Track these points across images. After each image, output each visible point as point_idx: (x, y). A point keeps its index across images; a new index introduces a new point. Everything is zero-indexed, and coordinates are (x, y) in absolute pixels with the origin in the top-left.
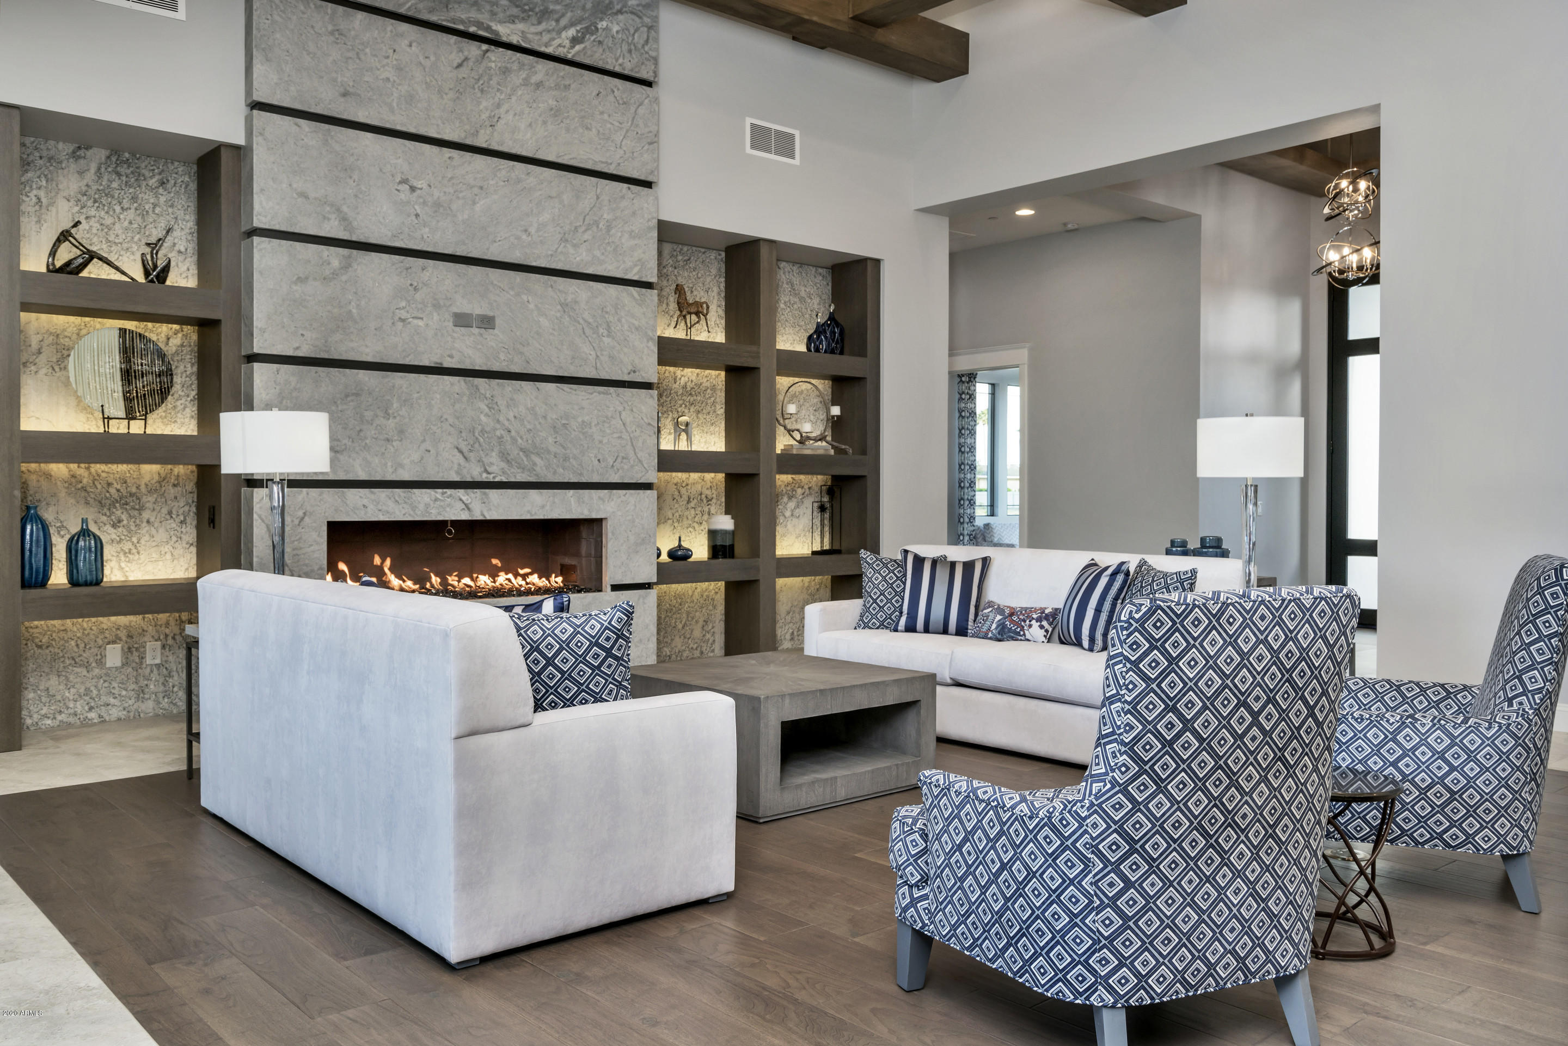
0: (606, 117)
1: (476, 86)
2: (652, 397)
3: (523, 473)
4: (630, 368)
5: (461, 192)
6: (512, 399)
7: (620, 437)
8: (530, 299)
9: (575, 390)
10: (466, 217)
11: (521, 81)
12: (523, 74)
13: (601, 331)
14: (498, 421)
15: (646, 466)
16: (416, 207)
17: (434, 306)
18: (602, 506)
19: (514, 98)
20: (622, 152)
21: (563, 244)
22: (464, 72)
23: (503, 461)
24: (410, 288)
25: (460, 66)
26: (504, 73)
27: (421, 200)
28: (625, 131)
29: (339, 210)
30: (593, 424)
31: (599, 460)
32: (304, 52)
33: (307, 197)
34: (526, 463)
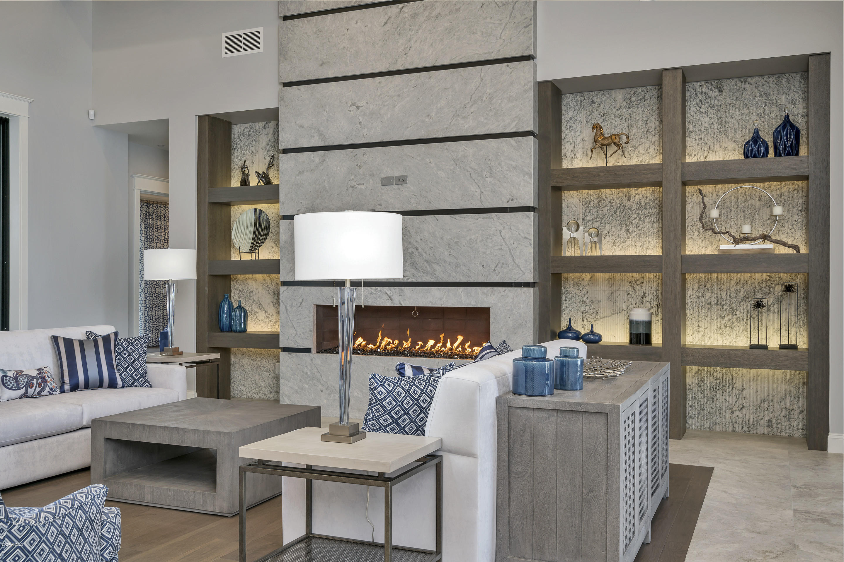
0: (488, 20)
1: (396, 33)
2: (528, 217)
3: (427, 276)
4: (509, 197)
5: (386, 102)
6: (419, 228)
7: (501, 249)
8: (431, 160)
9: (465, 218)
10: (389, 116)
11: (425, 18)
12: (427, 13)
13: (485, 173)
14: (410, 243)
15: (522, 269)
16: (360, 118)
17: (370, 175)
18: (485, 299)
19: (420, 31)
20: (502, 41)
21: (455, 119)
22: (389, 25)
23: (413, 268)
24: (356, 167)
25: (386, 23)
26: (414, 17)
27: (363, 113)
28: (504, 25)
29: (319, 130)
30: (478, 241)
31: (483, 266)
32: (303, 49)
33: (303, 127)
34: (429, 269)
